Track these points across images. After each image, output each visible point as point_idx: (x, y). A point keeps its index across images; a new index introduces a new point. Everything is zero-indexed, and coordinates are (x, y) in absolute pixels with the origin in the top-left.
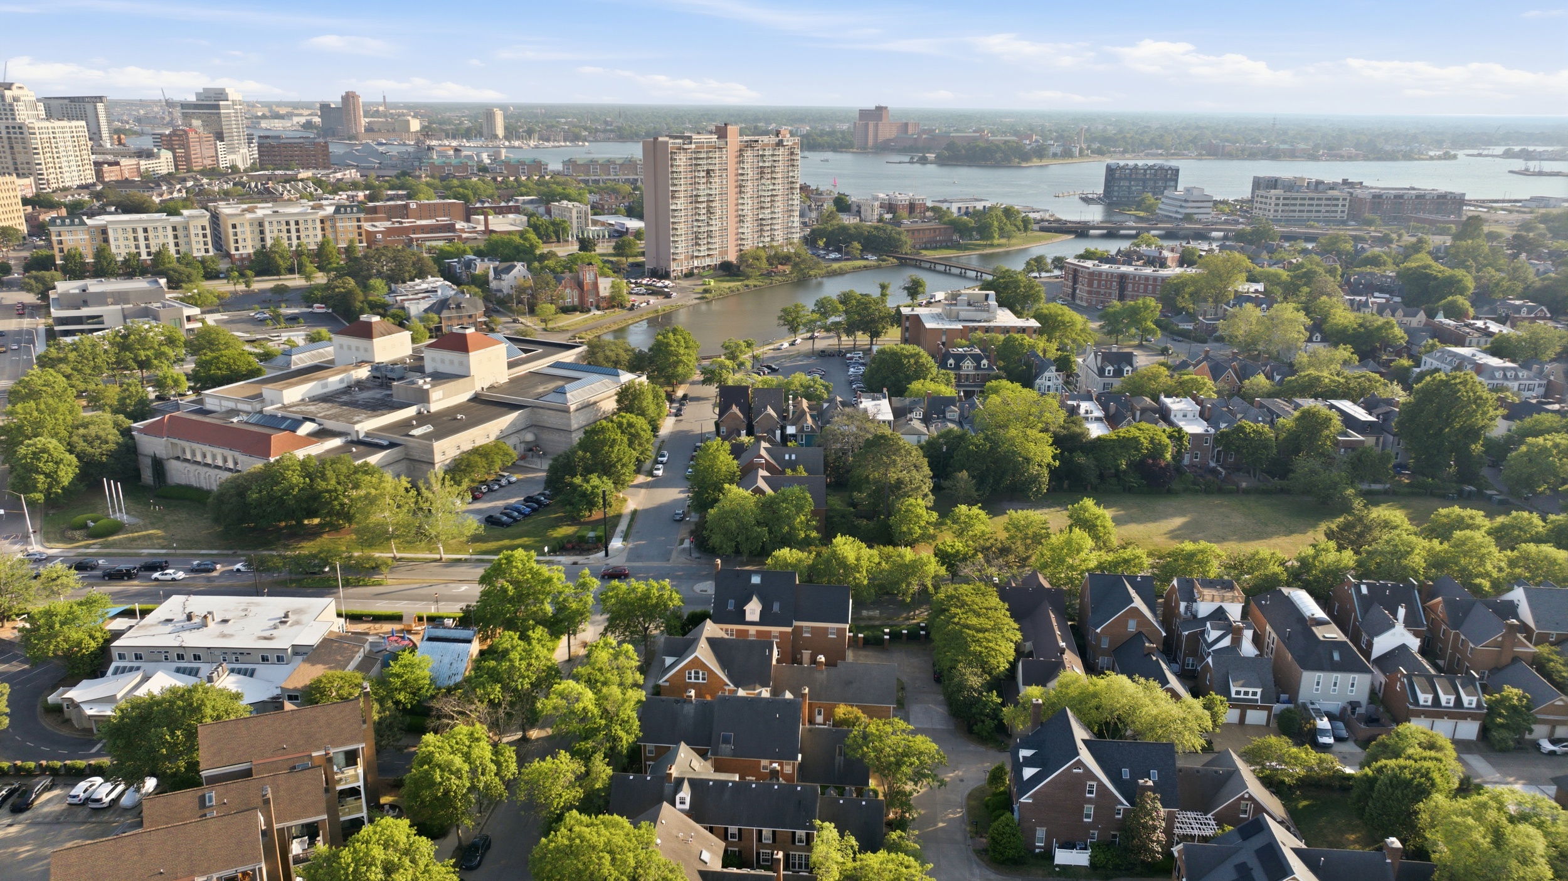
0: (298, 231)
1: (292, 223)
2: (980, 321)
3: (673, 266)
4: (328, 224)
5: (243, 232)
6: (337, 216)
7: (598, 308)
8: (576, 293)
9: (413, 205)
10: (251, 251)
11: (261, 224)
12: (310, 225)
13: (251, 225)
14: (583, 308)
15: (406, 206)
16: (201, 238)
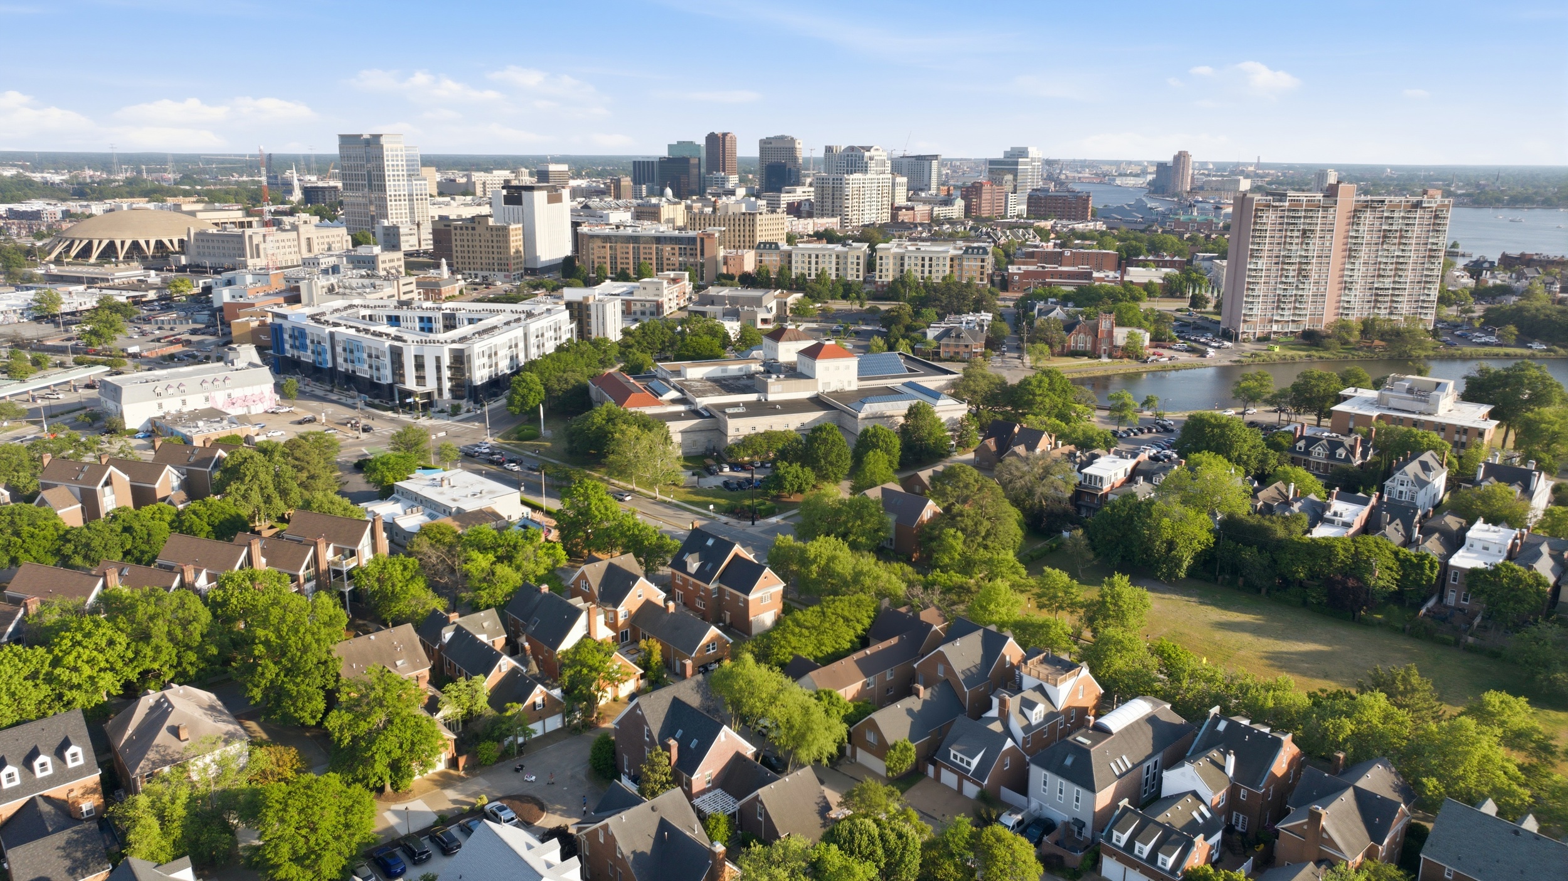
0: (930, 266)
1: (927, 259)
2: (1414, 413)
3: (1242, 327)
4: (956, 262)
5: (887, 264)
6: (965, 256)
7: (1110, 356)
8: (1089, 339)
9: (1067, 253)
10: (891, 279)
11: (902, 258)
12: (941, 262)
13: (895, 258)
14: (1094, 354)
15: (1062, 253)
16: (855, 266)
